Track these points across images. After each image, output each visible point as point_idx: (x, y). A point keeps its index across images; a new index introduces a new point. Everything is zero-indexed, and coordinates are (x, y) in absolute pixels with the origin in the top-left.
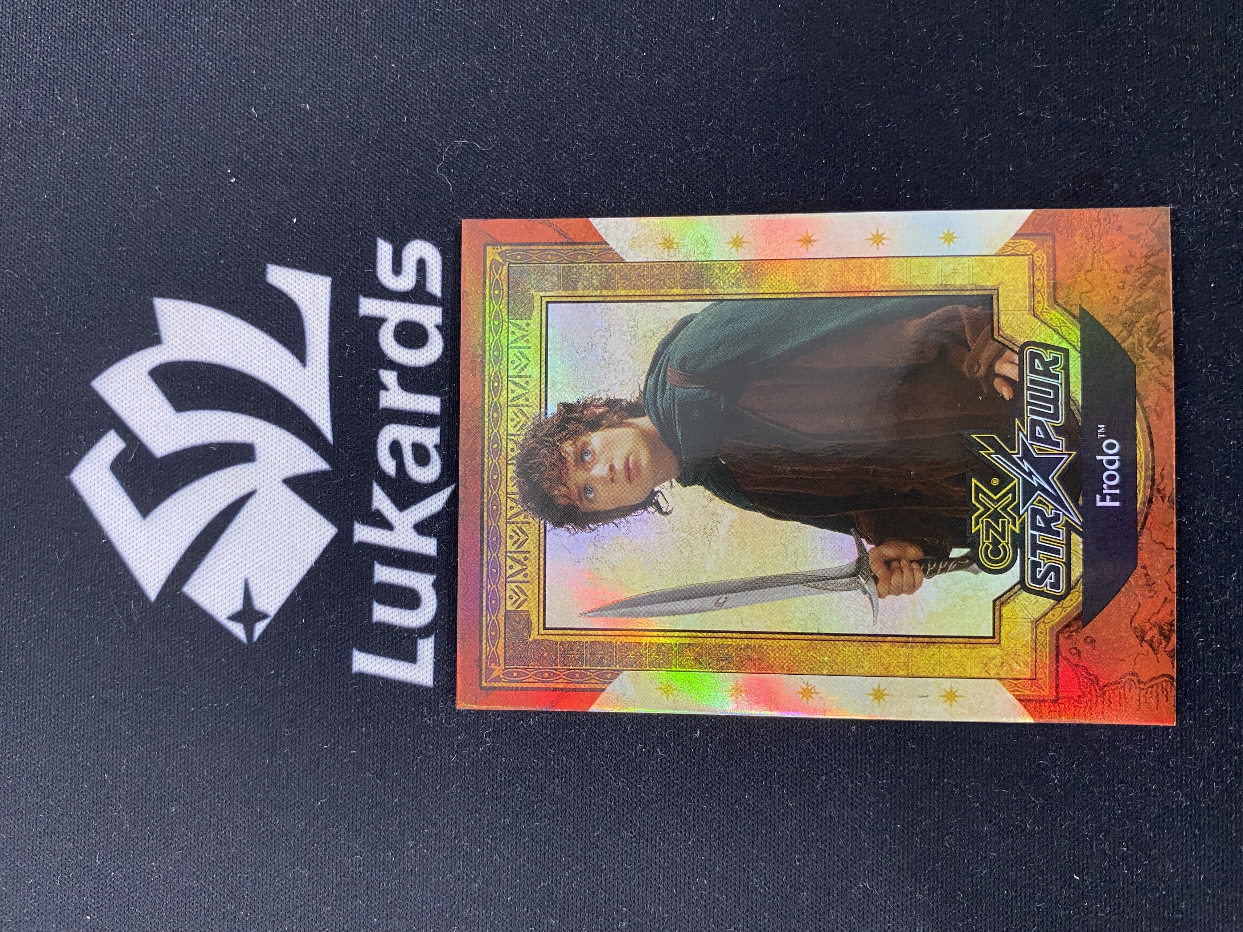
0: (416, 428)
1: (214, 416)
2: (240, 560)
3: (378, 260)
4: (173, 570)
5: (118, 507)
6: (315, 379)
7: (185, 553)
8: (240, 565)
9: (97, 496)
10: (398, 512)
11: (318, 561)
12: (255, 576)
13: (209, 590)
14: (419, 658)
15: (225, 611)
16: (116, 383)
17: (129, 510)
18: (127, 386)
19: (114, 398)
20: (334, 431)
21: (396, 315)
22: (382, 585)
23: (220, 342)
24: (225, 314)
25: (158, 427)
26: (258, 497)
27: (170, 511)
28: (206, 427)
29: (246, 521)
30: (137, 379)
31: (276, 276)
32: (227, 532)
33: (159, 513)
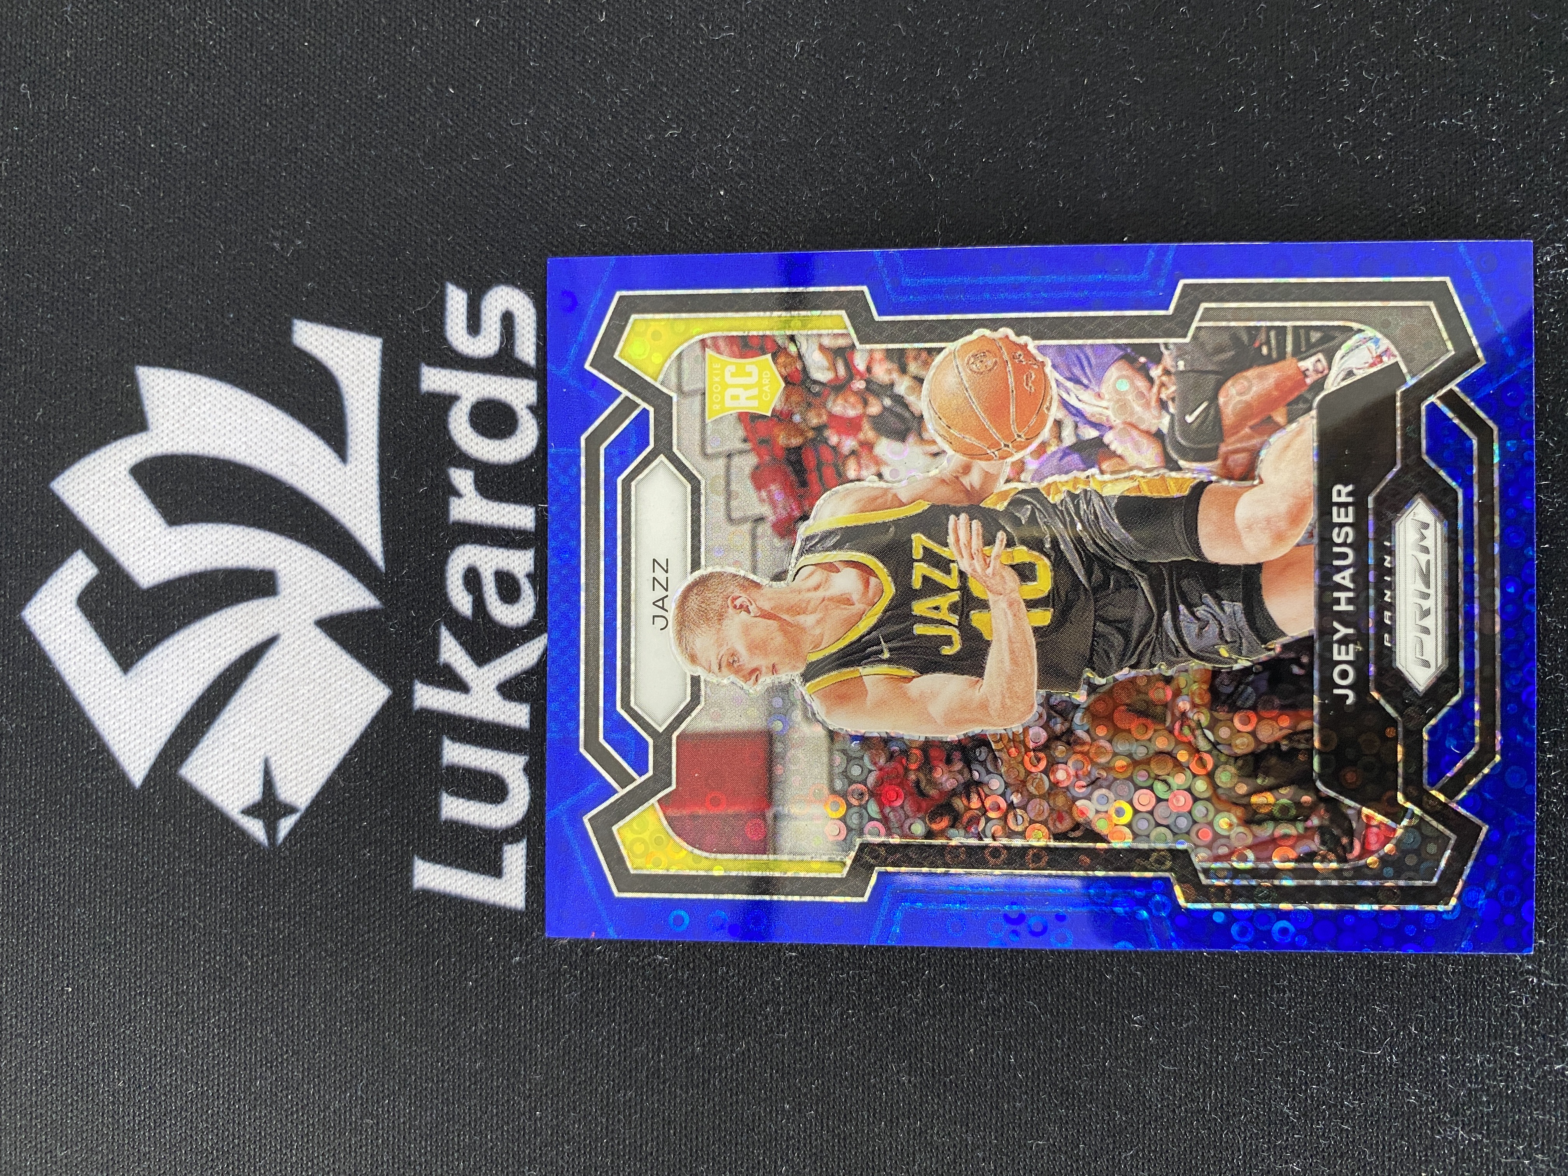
0: (501, 550)
1: (220, 532)
2: (258, 733)
3: (448, 313)
4: (166, 745)
5: (88, 658)
6: (359, 481)
7: (182, 722)
8: (258, 740)
9: (59, 641)
10: (475, 667)
11: (365, 736)
12: (279, 755)
13: (215, 773)
14: (505, 870)
15: (237, 803)
16: (84, 485)
17: (105, 662)
18: (100, 489)
19: (82, 506)
20: (386, 553)
21: (472, 391)
22: (453, 769)
23: (229, 428)
24: (235, 389)
25: (142, 546)
26: (281, 646)
27: (160, 663)
28: (209, 546)
29: (265, 678)
30: (113, 479)
31: (306, 336)
32: (239, 693)
33: (145, 665)
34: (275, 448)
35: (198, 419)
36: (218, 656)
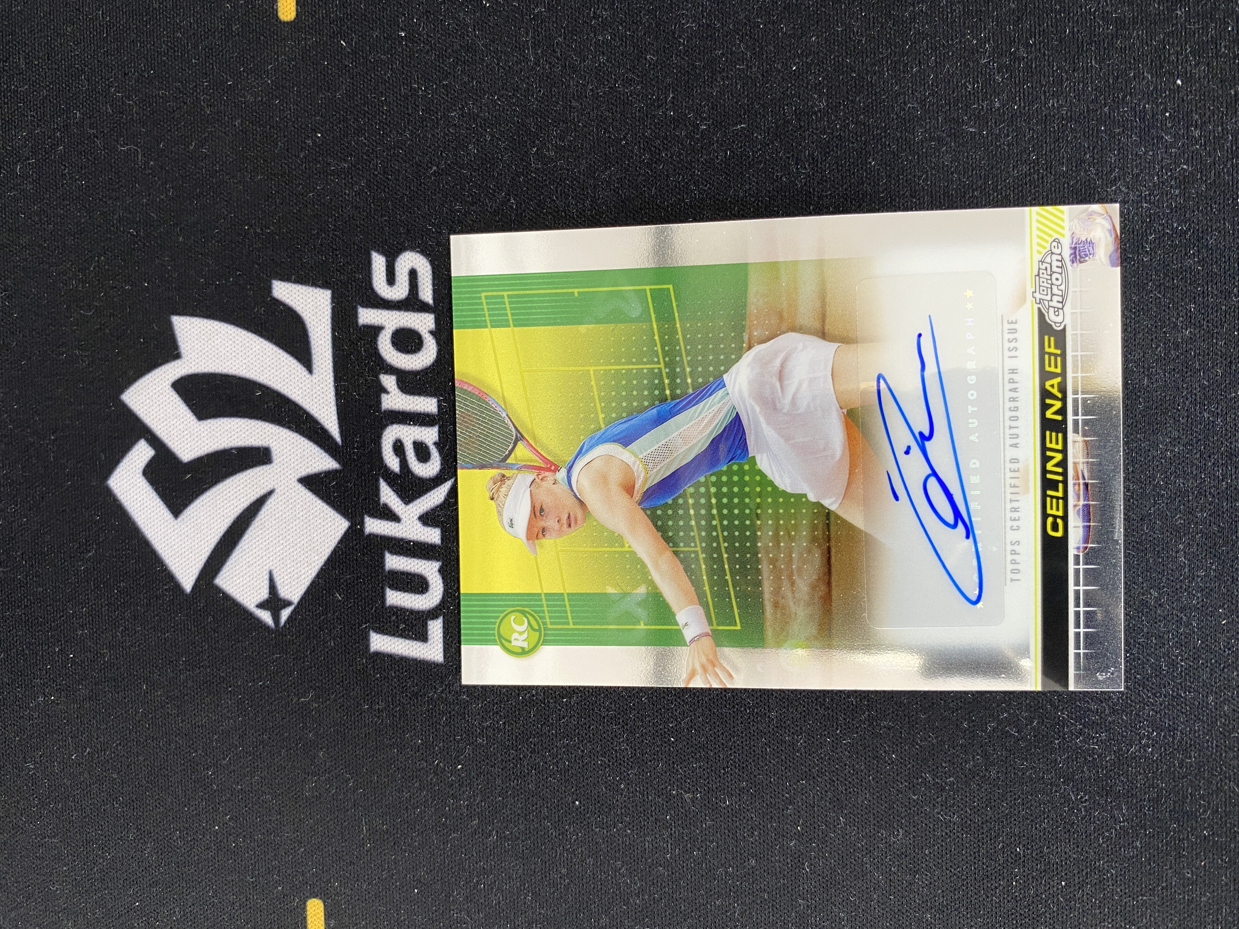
0: (416, 427)
1: (232, 423)
2: (264, 553)
3: (373, 272)
4: (205, 564)
5: (152, 509)
6: (321, 386)
7: (215, 549)
8: (264, 558)
9: (132, 499)
10: (404, 505)
11: (334, 553)
12: (278, 568)
13: (238, 581)
14: (429, 637)
15: (253, 600)
16: (142, 396)
17: (163, 512)
18: (153, 398)
19: (142, 410)
20: (342, 432)
21: (392, 323)
22: (393, 573)
23: (234, 354)
24: (236, 328)
25: (182, 435)
26: (276, 496)
27: (198, 511)
28: (226, 433)
29: (267, 518)
30: (161, 391)
31: (281, 291)
32: (250, 529)
33: (189, 513)
34: (265, 366)
35: (213, 349)
36: (236, 505)
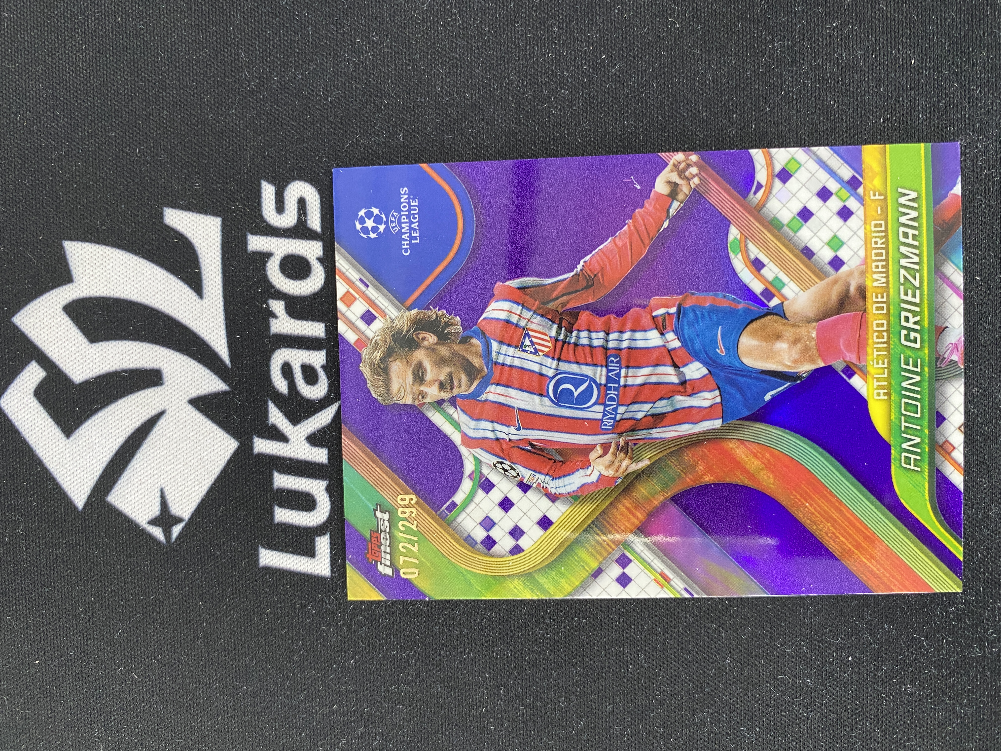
0: (304, 351)
1: (124, 346)
2: (155, 472)
3: (263, 200)
4: (97, 482)
5: (44, 429)
6: (212, 310)
7: (106, 467)
8: (156, 476)
9: (24, 419)
10: (292, 426)
11: (224, 472)
12: (169, 486)
13: (130, 499)
14: (317, 553)
15: (145, 517)
16: (34, 319)
17: (54, 432)
18: (44, 321)
19: (33, 332)
20: (231, 355)
21: (281, 250)
22: (281, 491)
23: (126, 279)
24: (128, 254)
25: (74, 356)
26: (167, 417)
27: (90, 430)
28: (118, 355)
29: (158, 437)
30: (53, 314)
31: (172, 218)
32: (142, 448)
33: (81, 432)
34: (156, 291)
35: (105, 274)
36: (127, 425)
